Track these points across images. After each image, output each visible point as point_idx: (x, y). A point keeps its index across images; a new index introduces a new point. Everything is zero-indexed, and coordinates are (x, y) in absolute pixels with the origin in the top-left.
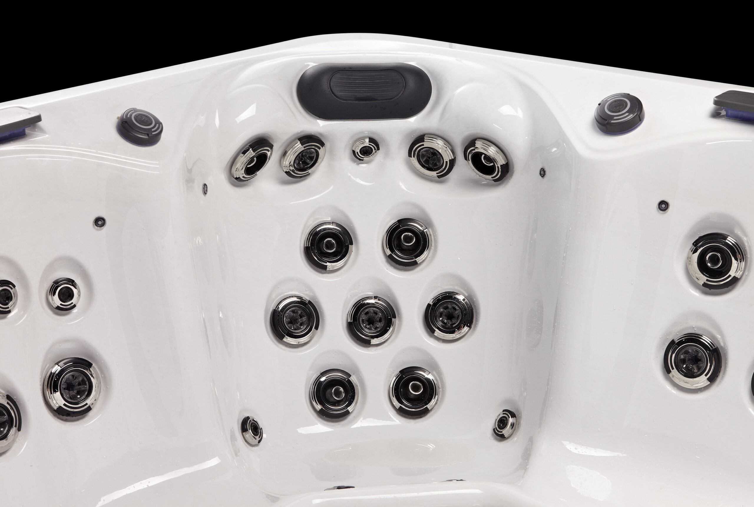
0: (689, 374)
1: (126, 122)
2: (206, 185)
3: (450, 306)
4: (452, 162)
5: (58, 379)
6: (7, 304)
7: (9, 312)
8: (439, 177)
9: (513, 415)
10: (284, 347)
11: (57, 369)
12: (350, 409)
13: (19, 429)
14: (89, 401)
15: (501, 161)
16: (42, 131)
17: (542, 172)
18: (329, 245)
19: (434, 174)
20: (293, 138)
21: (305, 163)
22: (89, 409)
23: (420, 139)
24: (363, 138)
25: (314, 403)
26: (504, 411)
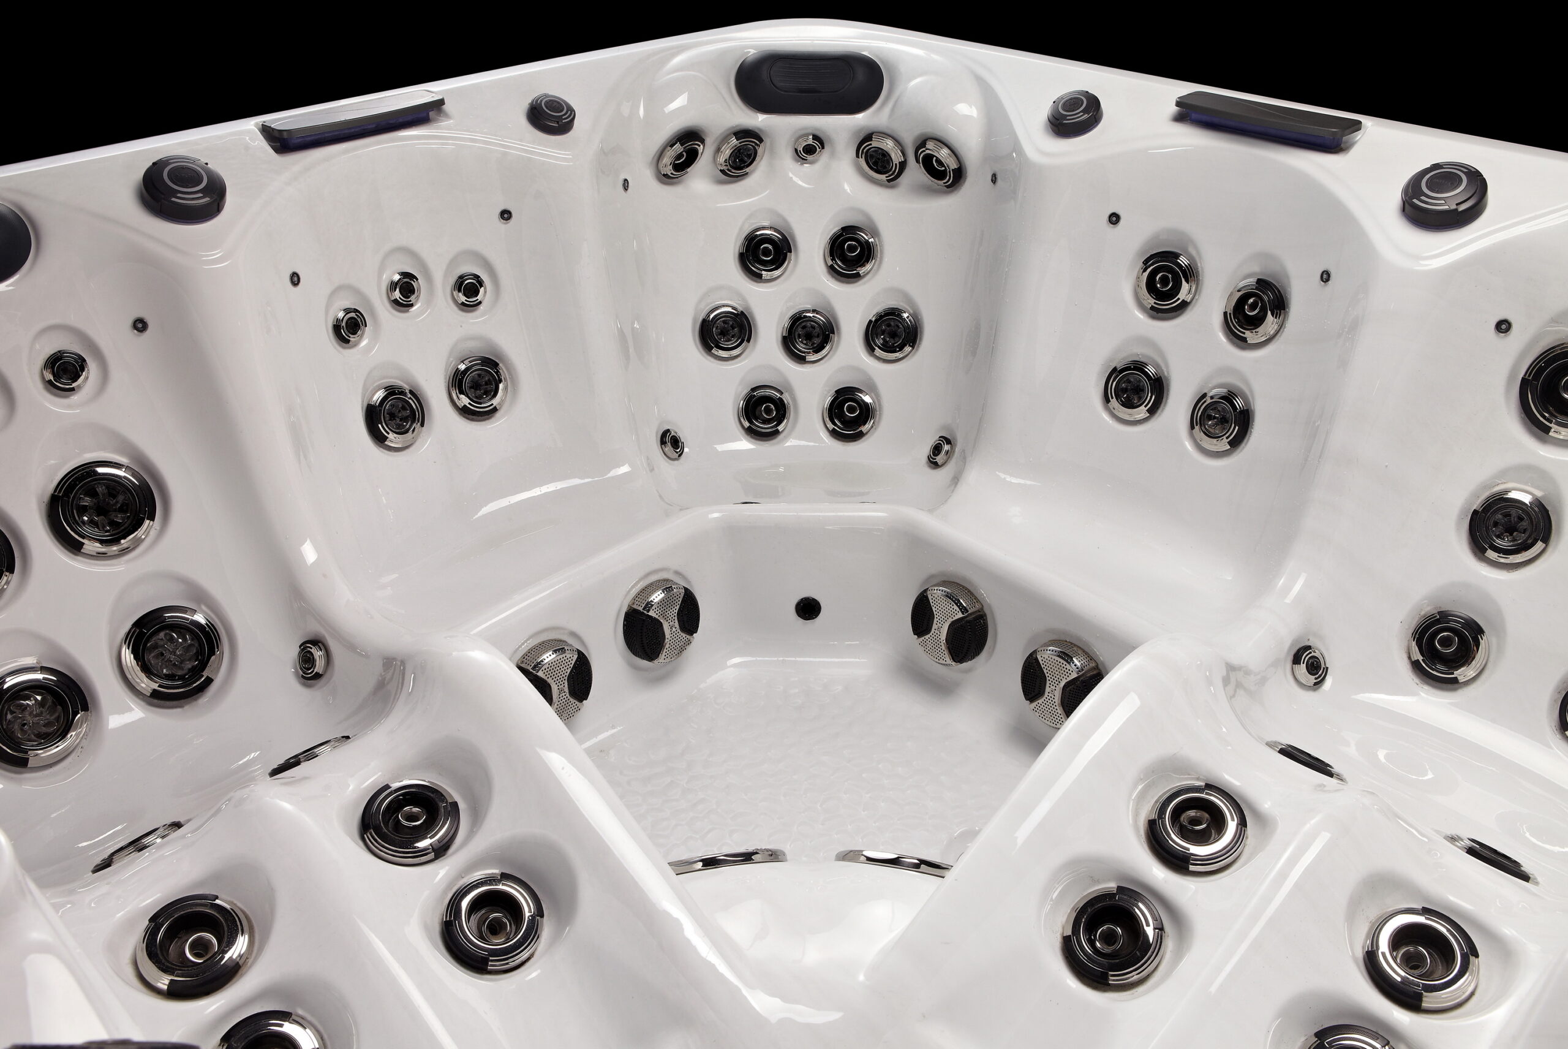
0: (1129, 404)
1: (535, 108)
2: (627, 180)
3: (892, 323)
4: (903, 165)
5: (463, 378)
6: (409, 297)
7: (412, 305)
8: (889, 181)
9: (948, 442)
10: (712, 360)
11: (462, 367)
12: (780, 428)
13: (422, 425)
14: (495, 402)
15: (952, 164)
16: (447, 116)
17: (994, 178)
18: (766, 252)
19: (883, 177)
20: (728, 132)
21: (742, 161)
22: (495, 410)
23: (868, 138)
24: (807, 135)
25: (742, 420)
26: (940, 437)
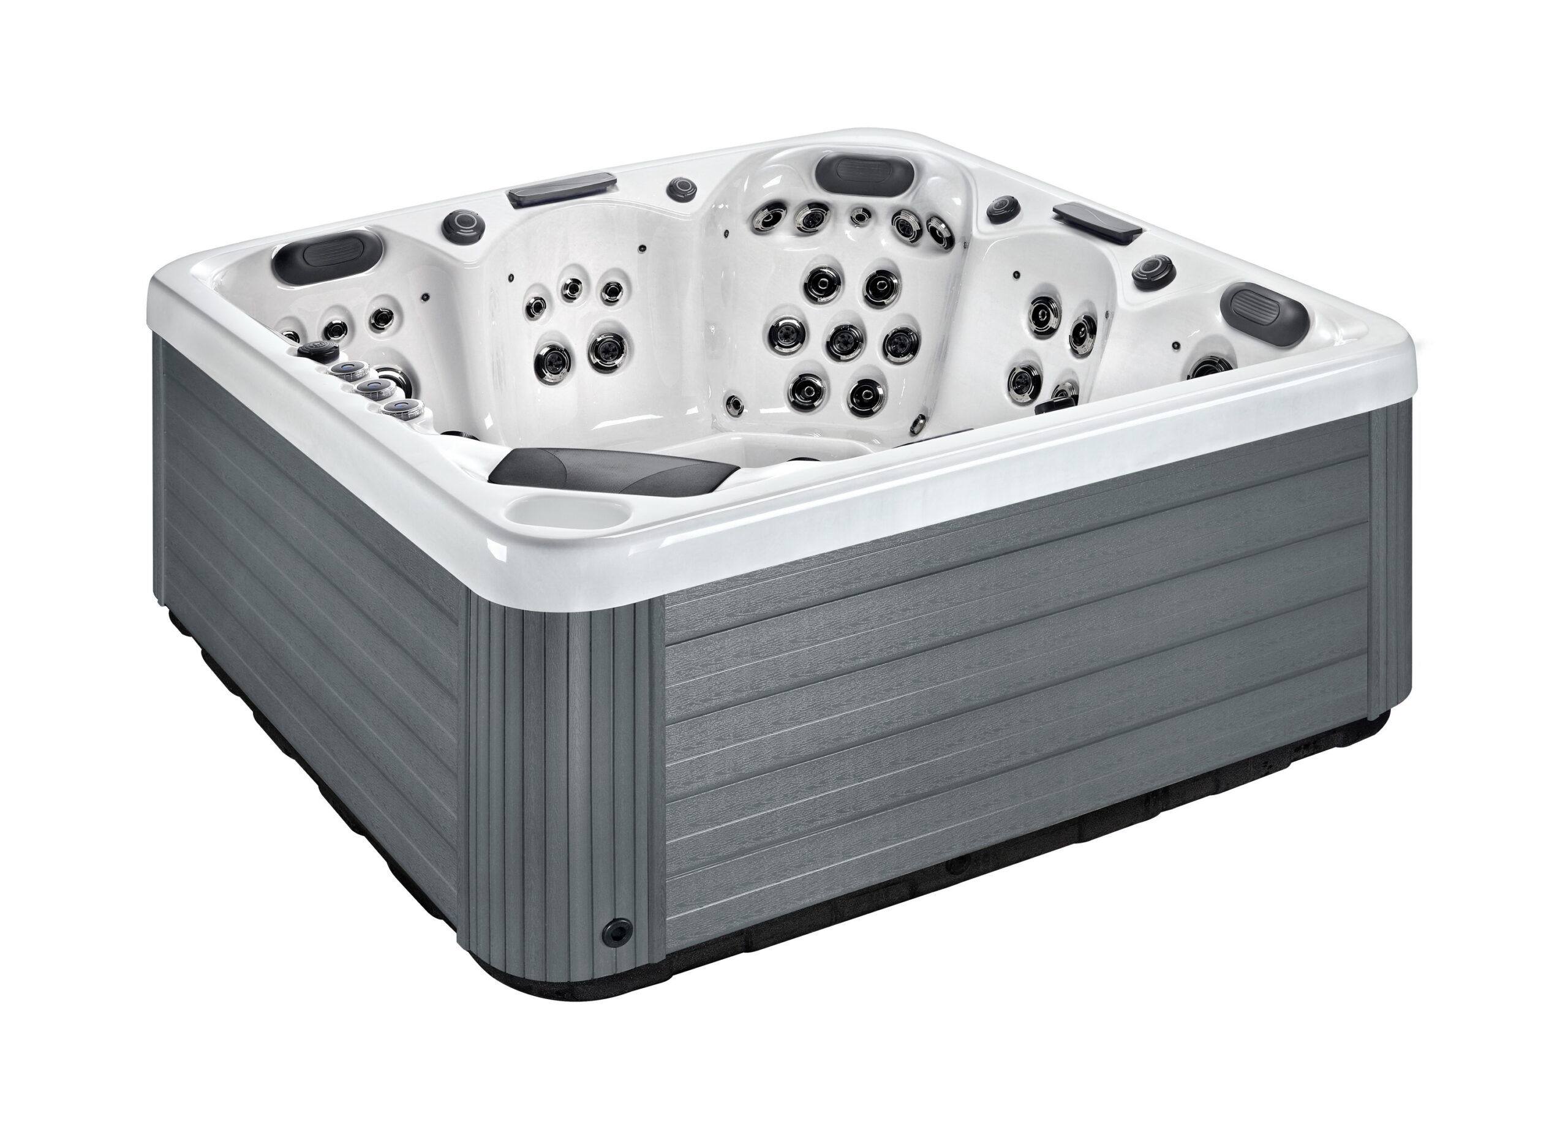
1: (672, 186)
2: (728, 232)
3: (902, 338)
4: (920, 233)
5: (599, 345)
6: (574, 293)
7: (575, 299)
8: (912, 242)
9: (923, 418)
10: (775, 354)
11: (599, 339)
12: (816, 404)
13: (568, 371)
14: (617, 362)
15: (947, 235)
16: (617, 189)
17: (965, 245)
18: (823, 284)
19: (907, 239)
20: (805, 204)
21: (814, 223)
22: (616, 367)
23: (899, 213)
24: (860, 208)
25: (790, 397)
26: (919, 415)
